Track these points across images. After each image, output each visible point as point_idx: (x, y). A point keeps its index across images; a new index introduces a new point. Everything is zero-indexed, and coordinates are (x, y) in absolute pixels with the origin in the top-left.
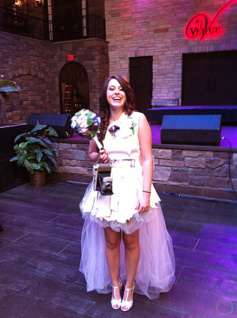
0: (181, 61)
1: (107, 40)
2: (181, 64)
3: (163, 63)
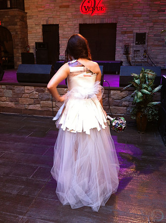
0: (78, 29)
1: (25, 11)
3: (66, 29)
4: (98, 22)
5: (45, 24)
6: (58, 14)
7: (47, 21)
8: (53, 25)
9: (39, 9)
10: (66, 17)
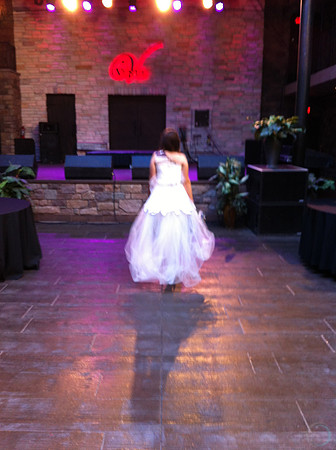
0: (107, 103)
1: (18, 71)
2: (107, 106)
3: (87, 103)
4: (138, 93)
5: (52, 92)
6: (74, 78)
7: (55, 88)
8: (66, 95)
9: (41, 69)
10: (87, 83)
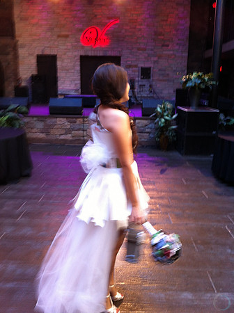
0: (79, 61)
2: (79, 63)
3: (66, 61)
4: (101, 54)
6: (56, 43)
7: (43, 51)
8: (50, 55)
9: (33, 37)
10: (66, 47)
